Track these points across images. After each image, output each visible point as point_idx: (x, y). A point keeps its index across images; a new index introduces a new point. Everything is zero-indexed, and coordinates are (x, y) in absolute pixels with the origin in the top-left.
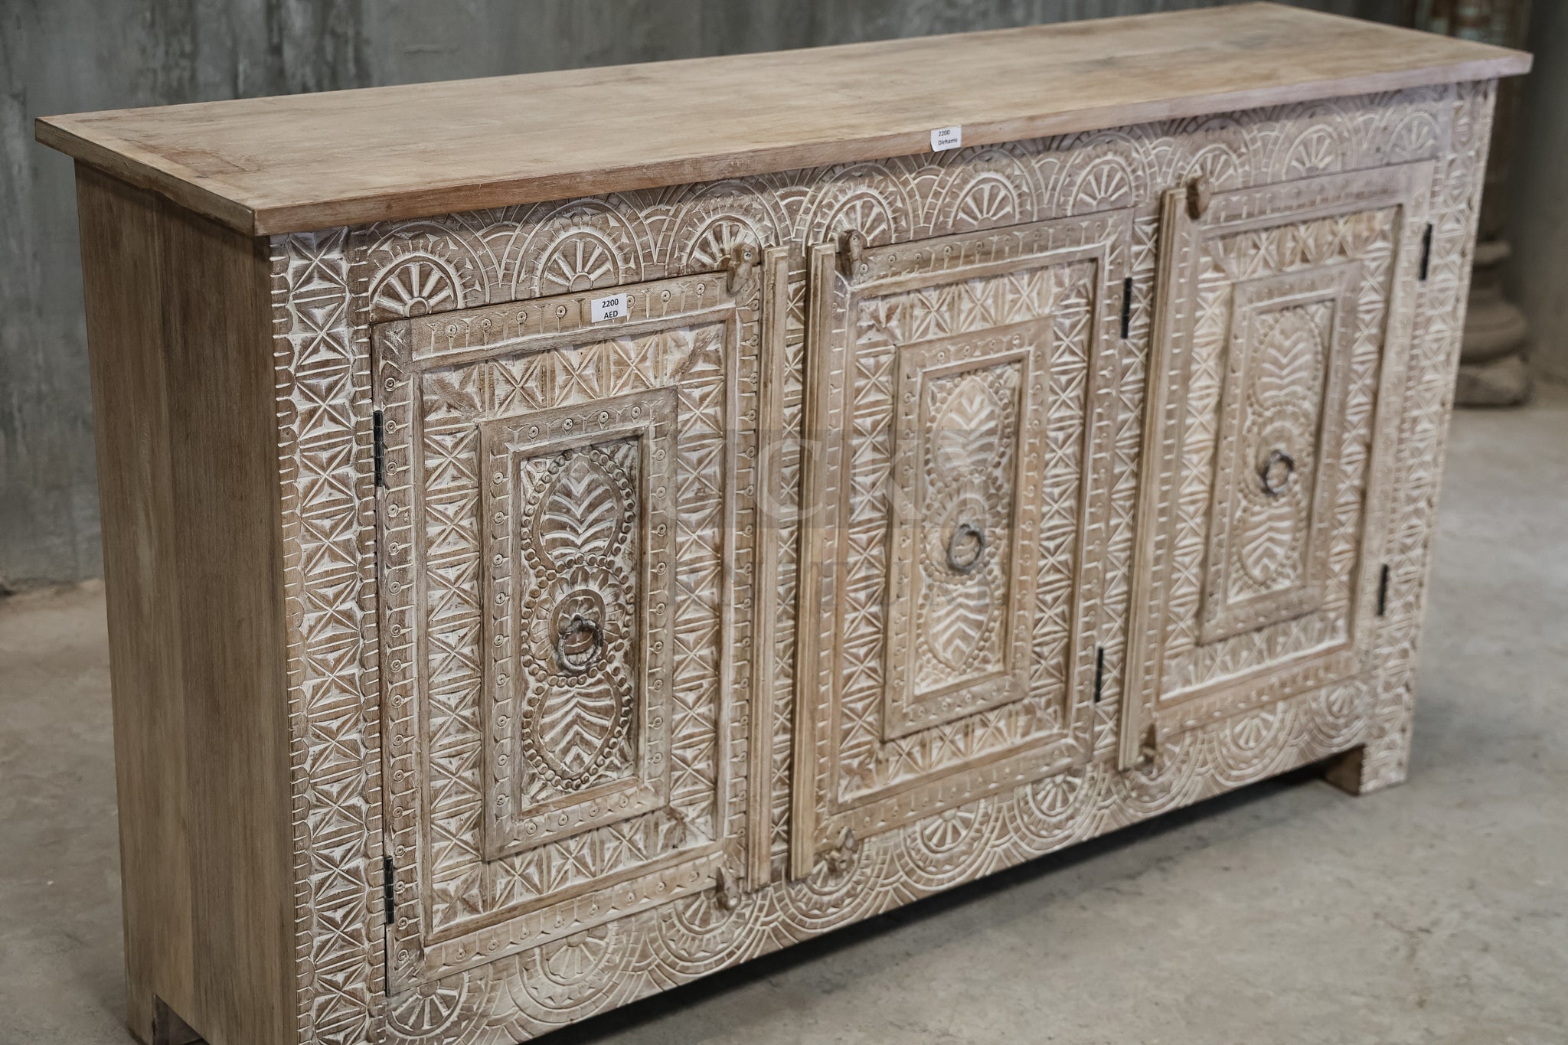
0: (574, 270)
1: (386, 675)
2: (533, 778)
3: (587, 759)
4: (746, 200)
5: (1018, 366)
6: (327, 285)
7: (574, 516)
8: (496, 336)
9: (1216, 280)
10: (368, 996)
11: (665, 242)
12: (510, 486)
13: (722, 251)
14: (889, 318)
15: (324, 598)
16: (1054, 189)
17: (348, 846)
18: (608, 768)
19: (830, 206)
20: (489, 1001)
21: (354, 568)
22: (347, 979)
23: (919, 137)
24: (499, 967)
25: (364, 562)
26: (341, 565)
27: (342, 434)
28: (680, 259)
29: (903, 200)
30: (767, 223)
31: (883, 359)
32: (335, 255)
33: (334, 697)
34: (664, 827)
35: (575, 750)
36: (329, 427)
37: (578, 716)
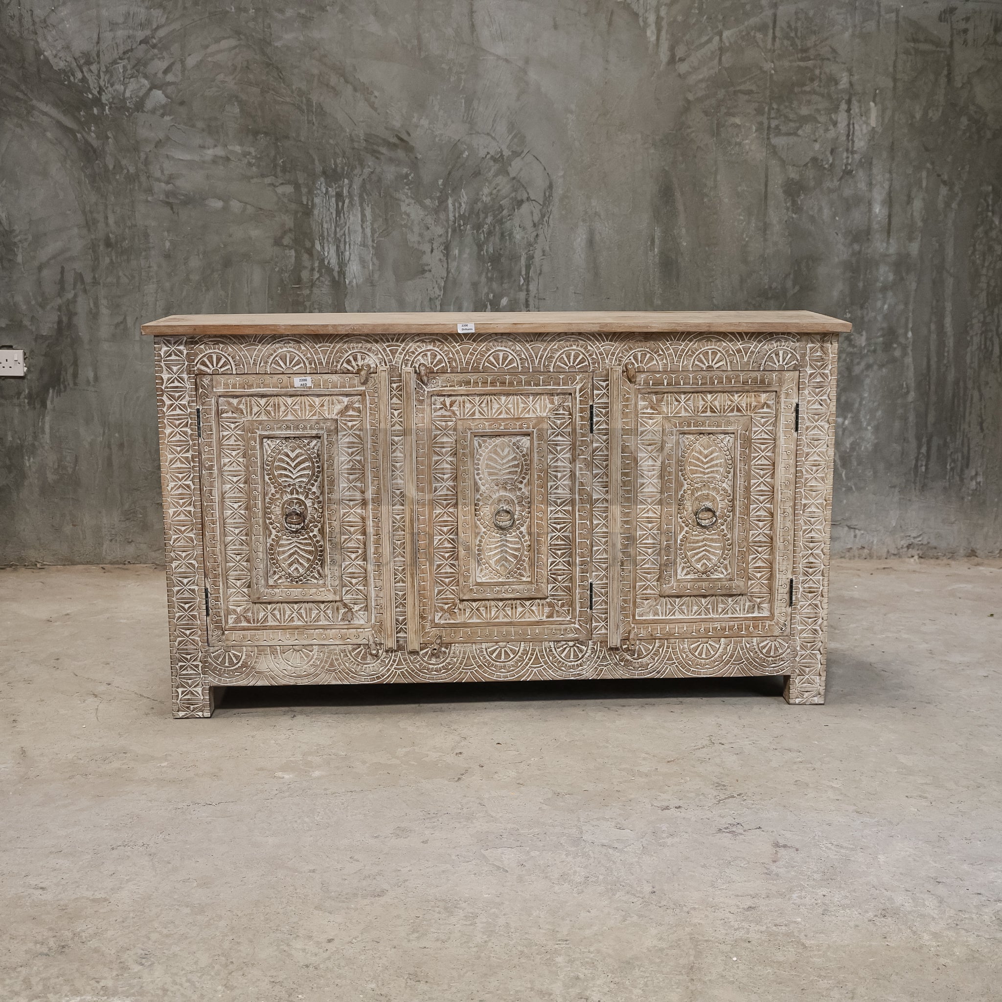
0: (286, 365)
1: (204, 513)
2: (275, 572)
3: (301, 570)
4: (369, 346)
5: (529, 438)
6: (177, 358)
7: (291, 466)
8: (251, 386)
9: (653, 413)
10: (200, 644)
11: (329, 358)
12: (258, 447)
13: (357, 365)
14: (451, 406)
15: (177, 477)
16: (541, 358)
17: (190, 579)
18: (311, 577)
19: (413, 353)
20: (255, 662)
21: (190, 468)
22: (190, 634)
23: (451, 326)
24: (261, 650)
25: (194, 466)
26: (184, 466)
27: (184, 415)
28: (337, 366)
29: (453, 354)
30: (380, 356)
31: (450, 423)
32: (181, 348)
33: (182, 517)
34: (342, 611)
35: (295, 566)
36: (178, 412)
37: (296, 551)
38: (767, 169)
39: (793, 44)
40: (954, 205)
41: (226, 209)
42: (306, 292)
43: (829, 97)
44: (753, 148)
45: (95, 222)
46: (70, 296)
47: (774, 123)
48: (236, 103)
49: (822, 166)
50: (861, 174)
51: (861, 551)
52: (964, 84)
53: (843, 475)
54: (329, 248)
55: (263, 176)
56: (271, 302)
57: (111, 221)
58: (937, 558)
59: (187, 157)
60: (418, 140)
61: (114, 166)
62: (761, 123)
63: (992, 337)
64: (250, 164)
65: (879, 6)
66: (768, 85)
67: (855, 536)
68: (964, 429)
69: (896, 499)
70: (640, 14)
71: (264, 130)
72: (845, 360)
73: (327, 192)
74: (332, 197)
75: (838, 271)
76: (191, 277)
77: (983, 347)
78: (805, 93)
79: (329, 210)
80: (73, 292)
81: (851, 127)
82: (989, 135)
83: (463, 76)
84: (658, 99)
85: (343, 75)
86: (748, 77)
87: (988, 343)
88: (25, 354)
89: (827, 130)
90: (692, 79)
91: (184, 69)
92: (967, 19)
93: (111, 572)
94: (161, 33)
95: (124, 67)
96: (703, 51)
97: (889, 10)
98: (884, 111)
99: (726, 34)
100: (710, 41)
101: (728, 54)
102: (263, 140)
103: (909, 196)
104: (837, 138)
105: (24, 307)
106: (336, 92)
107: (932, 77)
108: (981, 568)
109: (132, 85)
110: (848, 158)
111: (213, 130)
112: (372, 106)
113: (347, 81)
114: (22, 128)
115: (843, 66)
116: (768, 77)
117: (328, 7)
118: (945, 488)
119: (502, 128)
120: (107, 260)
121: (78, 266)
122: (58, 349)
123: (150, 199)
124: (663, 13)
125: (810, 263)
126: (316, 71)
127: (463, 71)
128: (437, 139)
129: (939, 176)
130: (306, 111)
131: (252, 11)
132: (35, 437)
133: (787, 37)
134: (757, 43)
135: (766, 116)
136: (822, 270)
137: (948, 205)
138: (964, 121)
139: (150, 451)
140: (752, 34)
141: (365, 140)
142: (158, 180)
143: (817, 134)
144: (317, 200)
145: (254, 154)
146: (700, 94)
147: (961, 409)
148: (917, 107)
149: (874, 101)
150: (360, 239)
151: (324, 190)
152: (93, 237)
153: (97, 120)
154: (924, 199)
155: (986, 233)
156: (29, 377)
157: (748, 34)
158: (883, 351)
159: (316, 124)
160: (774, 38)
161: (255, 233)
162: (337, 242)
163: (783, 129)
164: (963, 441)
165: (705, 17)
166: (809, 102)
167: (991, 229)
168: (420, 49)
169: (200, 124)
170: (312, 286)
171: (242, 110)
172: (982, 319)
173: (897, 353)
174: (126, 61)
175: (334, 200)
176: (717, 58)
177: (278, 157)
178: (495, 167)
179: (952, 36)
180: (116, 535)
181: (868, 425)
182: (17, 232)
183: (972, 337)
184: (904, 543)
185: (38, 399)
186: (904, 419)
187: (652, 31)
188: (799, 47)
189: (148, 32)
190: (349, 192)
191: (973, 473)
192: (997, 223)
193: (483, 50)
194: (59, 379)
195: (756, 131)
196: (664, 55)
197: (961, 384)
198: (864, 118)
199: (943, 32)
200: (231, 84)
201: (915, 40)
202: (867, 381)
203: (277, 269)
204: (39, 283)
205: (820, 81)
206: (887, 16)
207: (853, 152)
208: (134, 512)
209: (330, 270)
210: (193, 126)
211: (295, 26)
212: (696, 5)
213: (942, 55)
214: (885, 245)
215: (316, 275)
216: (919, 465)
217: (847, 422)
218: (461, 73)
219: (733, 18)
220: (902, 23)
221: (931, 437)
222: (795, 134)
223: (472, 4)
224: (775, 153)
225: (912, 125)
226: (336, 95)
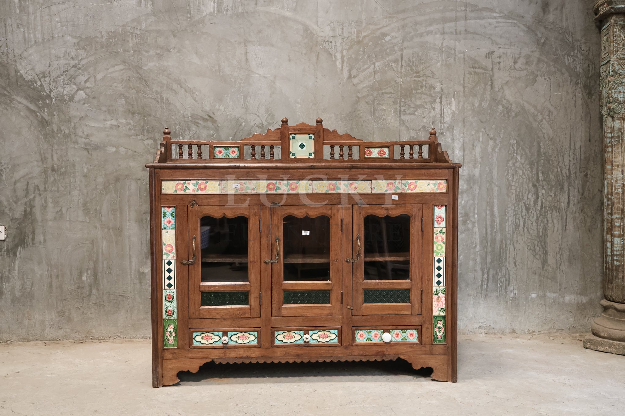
38: (400, 131)
39: (412, 69)
40: (497, 150)
41: (117, 152)
43: (431, 95)
44: (392, 121)
45: (46, 158)
46: (31, 197)
47: (402, 109)
48: (123, 98)
49: (428, 130)
50: (448, 134)
52: (499, 89)
55: (137, 135)
56: (140, 200)
57: (55, 158)
59: (97, 125)
60: (218, 117)
61: (57, 130)
62: (396, 109)
63: (519, 217)
64: (130, 129)
65: (455, 51)
66: (399, 89)
68: (506, 265)
69: (472, 302)
70: (333, 54)
71: (138, 111)
76: (98, 187)
77: (514, 223)
78: (417, 93)
80: (33, 195)
81: (442, 110)
82: (513, 114)
84: (343, 97)
85: (180, 84)
86: (389, 86)
87: (517, 221)
88: (5, 228)
89: (430, 112)
90: (361, 86)
91: (95, 81)
92: (500, 57)
93: (49, 345)
94: (84, 62)
95: (63, 79)
96: (365, 72)
97: (460, 53)
98: (459, 102)
99: (377, 64)
100: (369, 67)
101: (378, 74)
102: (137, 117)
103: (473, 145)
104: (435, 116)
105: (6, 203)
106: (176, 92)
107: (483, 85)
108: (518, 340)
109: (68, 88)
110: (441, 126)
111: (111, 112)
112: (195, 99)
113: (181, 87)
114: (7, 110)
115: (437, 80)
116: (399, 86)
117: (172, 50)
118: (497, 296)
119: (262, 111)
120: (53, 178)
121: (36, 181)
122: (24, 225)
123: (76, 147)
124: (345, 53)
126: (165, 82)
127: (242, 82)
128: (229, 117)
129: (488, 135)
130: (160, 102)
131: (132, 52)
132: (10, 272)
133: (408, 65)
134: (393, 68)
135: (398, 105)
137: (493, 150)
138: (500, 107)
139: (73, 279)
140: (391, 64)
141: (191, 117)
142: (81, 137)
143: (425, 114)
145: (132, 124)
146: (365, 94)
147: (504, 255)
148: (476, 101)
149: (454, 98)
152: (45, 166)
153: (48, 106)
154: (481, 147)
155: (514, 164)
156: (7, 240)
157: (388, 64)
159: (165, 109)
160: (402, 66)
161: (132, 164)
163: (408, 112)
164: (506, 272)
165: (366, 56)
166: (420, 98)
167: (516, 162)
168: (220, 71)
169: (104, 108)
171: (126, 101)
172: (513, 208)
173: (470, 226)
174: (64, 76)
176: (373, 76)
177: (145, 125)
178: (259, 131)
179: (492, 65)
180: (53, 325)
182: (3, 164)
183: (508, 218)
184: (477, 325)
185: (12, 252)
186: (476, 260)
187: (339, 63)
188: (415, 71)
189: (77, 62)
191: (512, 289)
192: (519, 159)
193: (252, 71)
194: (24, 241)
195: (394, 112)
196: (346, 75)
197: (504, 242)
198: (449, 106)
199: (488, 63)
200: (121, 88)
201: (473, 67)
203: (144, 183)
204: (15, 190)
205: (426, 87)
206: (459, 55)
207: (444, 123)
208: (63, 312)
210: (100, 109)
211: (155, 59)
212: (362, 50)
213: (488, 75)
216: (483, 284)
218: (241, 83)
219: (380, 56)
220: (467, 59)
221: (489, 269)
222: (414, 114)
223: (246, 49)
224: (404, 123)
225: (473, 110)
226: (176, 94)
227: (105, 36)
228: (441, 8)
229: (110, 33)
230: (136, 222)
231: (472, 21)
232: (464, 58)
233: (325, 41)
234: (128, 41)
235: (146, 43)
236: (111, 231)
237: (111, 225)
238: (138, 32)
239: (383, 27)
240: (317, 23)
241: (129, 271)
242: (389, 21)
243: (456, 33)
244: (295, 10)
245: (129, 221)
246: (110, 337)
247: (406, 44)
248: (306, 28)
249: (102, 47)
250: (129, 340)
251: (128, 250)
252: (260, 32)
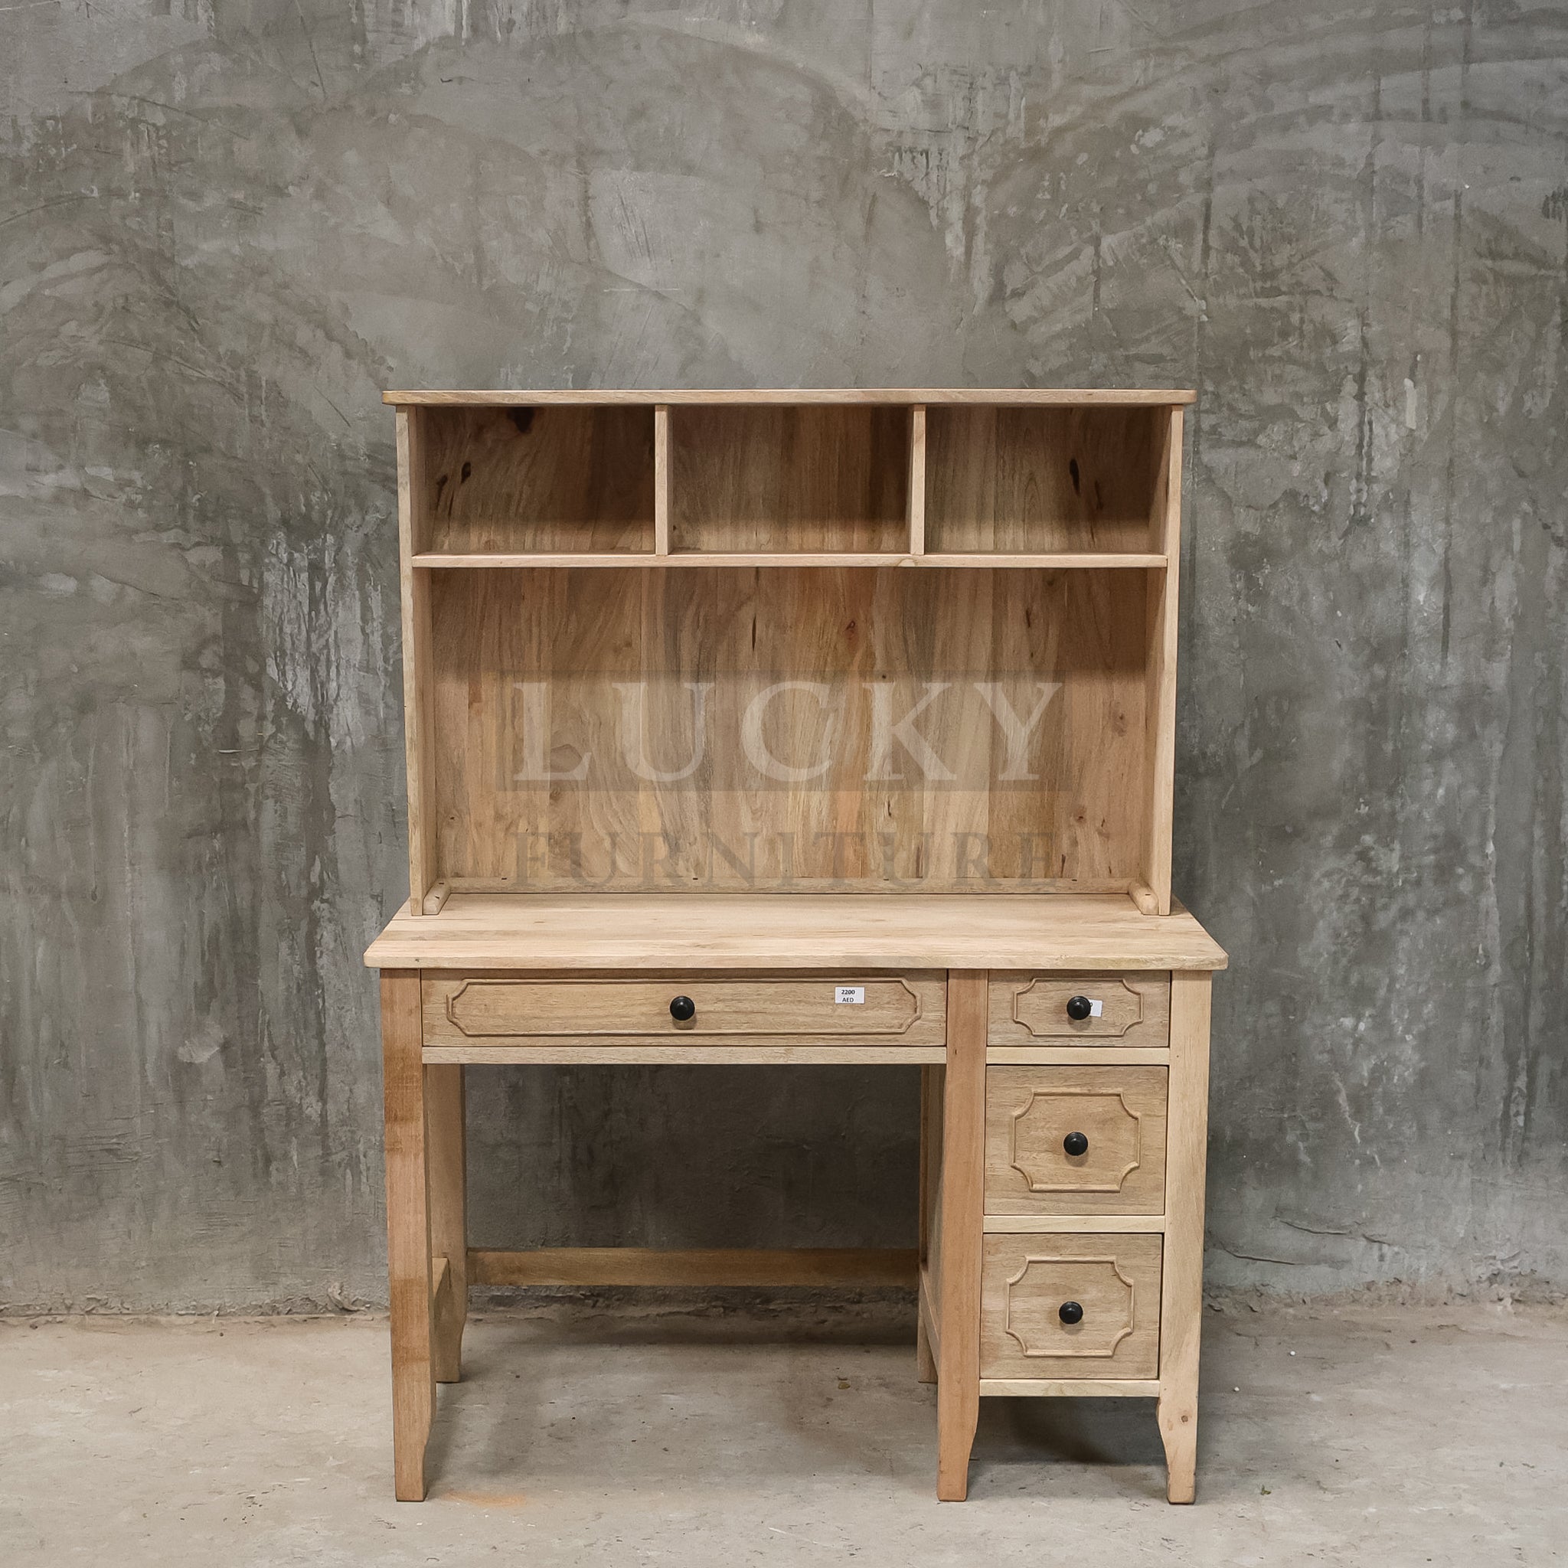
38: (1194, 513)
39: (1245, 263)
41: (82, 595)
42: (249, 763)
43: (1322, 368)
47: (1207, 422)
48: (102, 381)
49: (1307, 507)
50: (1387, 523)
51: (1393, 1288)
53: (1356, 1133)
54: (295, 675)
55: (158, 528)
56: (175, 784)
58: (1552, 1304)
64: (131, 505)
65: (1421, 187)
66: (1195, 345)
67: (1382, 1258)
69: (1465, 1182)
70: (932, 203)
71: (162, 435)
72: (1358, 900)
73: (291, 561)
74: (301, 570)
75: (1342, 722)
76: (11, 732)
78: (1270, 360)
79: (295, 597)
81: (1366, 428)
83: (570, 327)
84: (970, 374)
85: (323, 325)
86: (1154, 329)
89: (1316, 435)
90: (1039, 333)
96: (1060, 277)
97: (1442, 194)
98: (1432, 395)
99: (1108, 241)
100: (1075, 255)
101: (1113, 283)
102: (158, 456)
103: (1486, 569)
104: (1337, 453)
106: (308, 359)
107: (1529, 327)
110: (1359, 491)
111: (55, 435)
113: (330, 337)
115: (1348, 307)
116: (1195, 328)
117: (291, 188)
124: (978, 200)
125: (1286, 705)
126: (265, 317)
127: (569, 316)
129: (1546, 527)
130: (246, 396)
131: (134, 195)
133: (1232, 247)
134: (1170, 258)
136: (1309, 719)
140: (1161, 242)
141: (369, 456)
143: (1295, 443)
144: (270, 578)
145: (139, 483)
146: (1055, 362)
148: (1502, 390)
149: (1412, 377)
150: (359, 657)
151: (285, 557)
154: (1516, 574)
157: (1153, 241)
158: (1436, 882)
159: (268, 425)
160: (1206, 249)
162: (313, 661)
163: (1228, 434)
165: (1064, 210)
166: (1278, 379)
168: (480, 274)
169: (28, 424)
170: (262, 749)
171: (115, 395)
173: (1465, 886)
175: (305, 576)
176: (1091, 289)
177: (190, 490)
181: (1407, 1031)
184: (1484, 1271)
186: (1485, 1020)
187: (957, 237)
188: (1259, 268)
190: (335, 561)
193: (609, 273)
196: (981, 284)
198: (1391, 411)
199: (1550, 238)
200: (92, 343)
201: (1494, 255)
202: (1404, 943)
203: (188, 718)
205: (1302, 336)
206: (1437, 206)
207: (1370, 480)
209: (297, 720)
210: (14, 427)
211: (224, 225)
212: (1046, 184)
214: (1438, 667)
215: (269, 729)
216: (1512, 1113)
217: (1362, 1026)
218: (566, 320)
219: (1121, 211)
220: (1468, 219)
221: (1537, 1054)
222: (1251, 443)
223: (586, 183)
224: (1210, 481)
225: (1490, 426)
226: (310, 364)
227: (29, 132)
228: (1368, 13)
229: (50, 123)
230: (161, 868)
231: (1493, 68)
232: (1457, 217)
233: (899, 149)
234: (118, 154)
235: (192, 160)
236: (65, 904)
237: (64, 881)
238: (160, 119)
239: (1134, 91)
240: (867, 77)
241: (135, 1058)
242: (1158, 66)
243: (1427, 116)
244: (779, 23)
245: (132, 865)
246: (69, 1308)
247: (1224, 161)
248: (825, 99)
249: (18, 180)
250: (143, 1317)
251: (131, 976)
252: (639, 112)
